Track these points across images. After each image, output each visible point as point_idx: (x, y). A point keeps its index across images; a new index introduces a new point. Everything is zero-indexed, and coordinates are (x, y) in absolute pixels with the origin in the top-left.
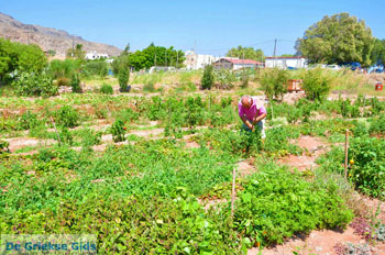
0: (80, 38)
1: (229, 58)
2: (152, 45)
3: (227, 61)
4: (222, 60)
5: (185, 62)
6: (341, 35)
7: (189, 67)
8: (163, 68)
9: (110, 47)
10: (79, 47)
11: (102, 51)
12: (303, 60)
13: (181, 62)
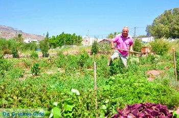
0: (21, 31)
1: (108, 39)
2: (63, 33)
3: (107, 40)
4: (104, 40)
5: (82, 42)
6: (174, 21)
7: (84, 45)
8: (69, 46)
9: (39, 36)
10: (20, 36)
11: (34, 39)
12: (152, 37)
13: (79, 42)
